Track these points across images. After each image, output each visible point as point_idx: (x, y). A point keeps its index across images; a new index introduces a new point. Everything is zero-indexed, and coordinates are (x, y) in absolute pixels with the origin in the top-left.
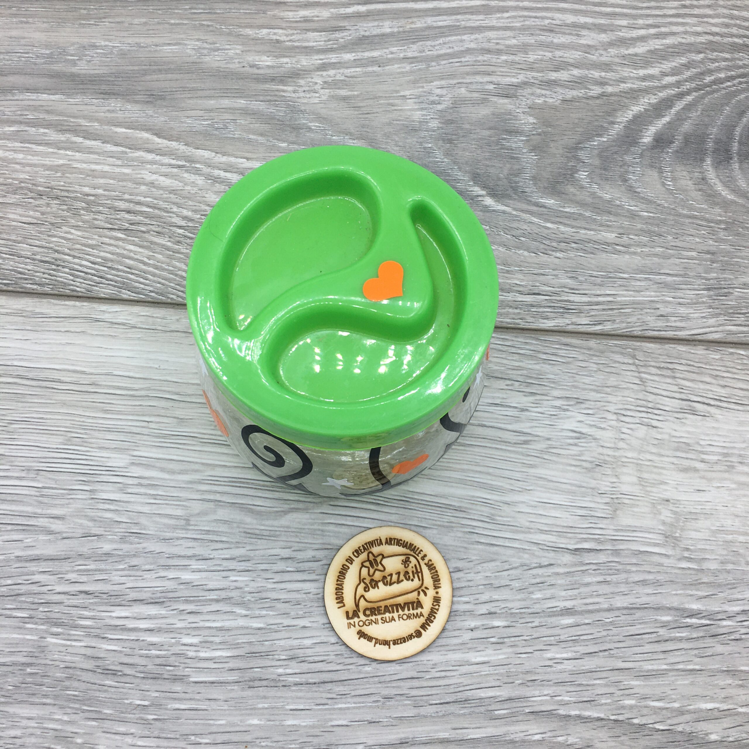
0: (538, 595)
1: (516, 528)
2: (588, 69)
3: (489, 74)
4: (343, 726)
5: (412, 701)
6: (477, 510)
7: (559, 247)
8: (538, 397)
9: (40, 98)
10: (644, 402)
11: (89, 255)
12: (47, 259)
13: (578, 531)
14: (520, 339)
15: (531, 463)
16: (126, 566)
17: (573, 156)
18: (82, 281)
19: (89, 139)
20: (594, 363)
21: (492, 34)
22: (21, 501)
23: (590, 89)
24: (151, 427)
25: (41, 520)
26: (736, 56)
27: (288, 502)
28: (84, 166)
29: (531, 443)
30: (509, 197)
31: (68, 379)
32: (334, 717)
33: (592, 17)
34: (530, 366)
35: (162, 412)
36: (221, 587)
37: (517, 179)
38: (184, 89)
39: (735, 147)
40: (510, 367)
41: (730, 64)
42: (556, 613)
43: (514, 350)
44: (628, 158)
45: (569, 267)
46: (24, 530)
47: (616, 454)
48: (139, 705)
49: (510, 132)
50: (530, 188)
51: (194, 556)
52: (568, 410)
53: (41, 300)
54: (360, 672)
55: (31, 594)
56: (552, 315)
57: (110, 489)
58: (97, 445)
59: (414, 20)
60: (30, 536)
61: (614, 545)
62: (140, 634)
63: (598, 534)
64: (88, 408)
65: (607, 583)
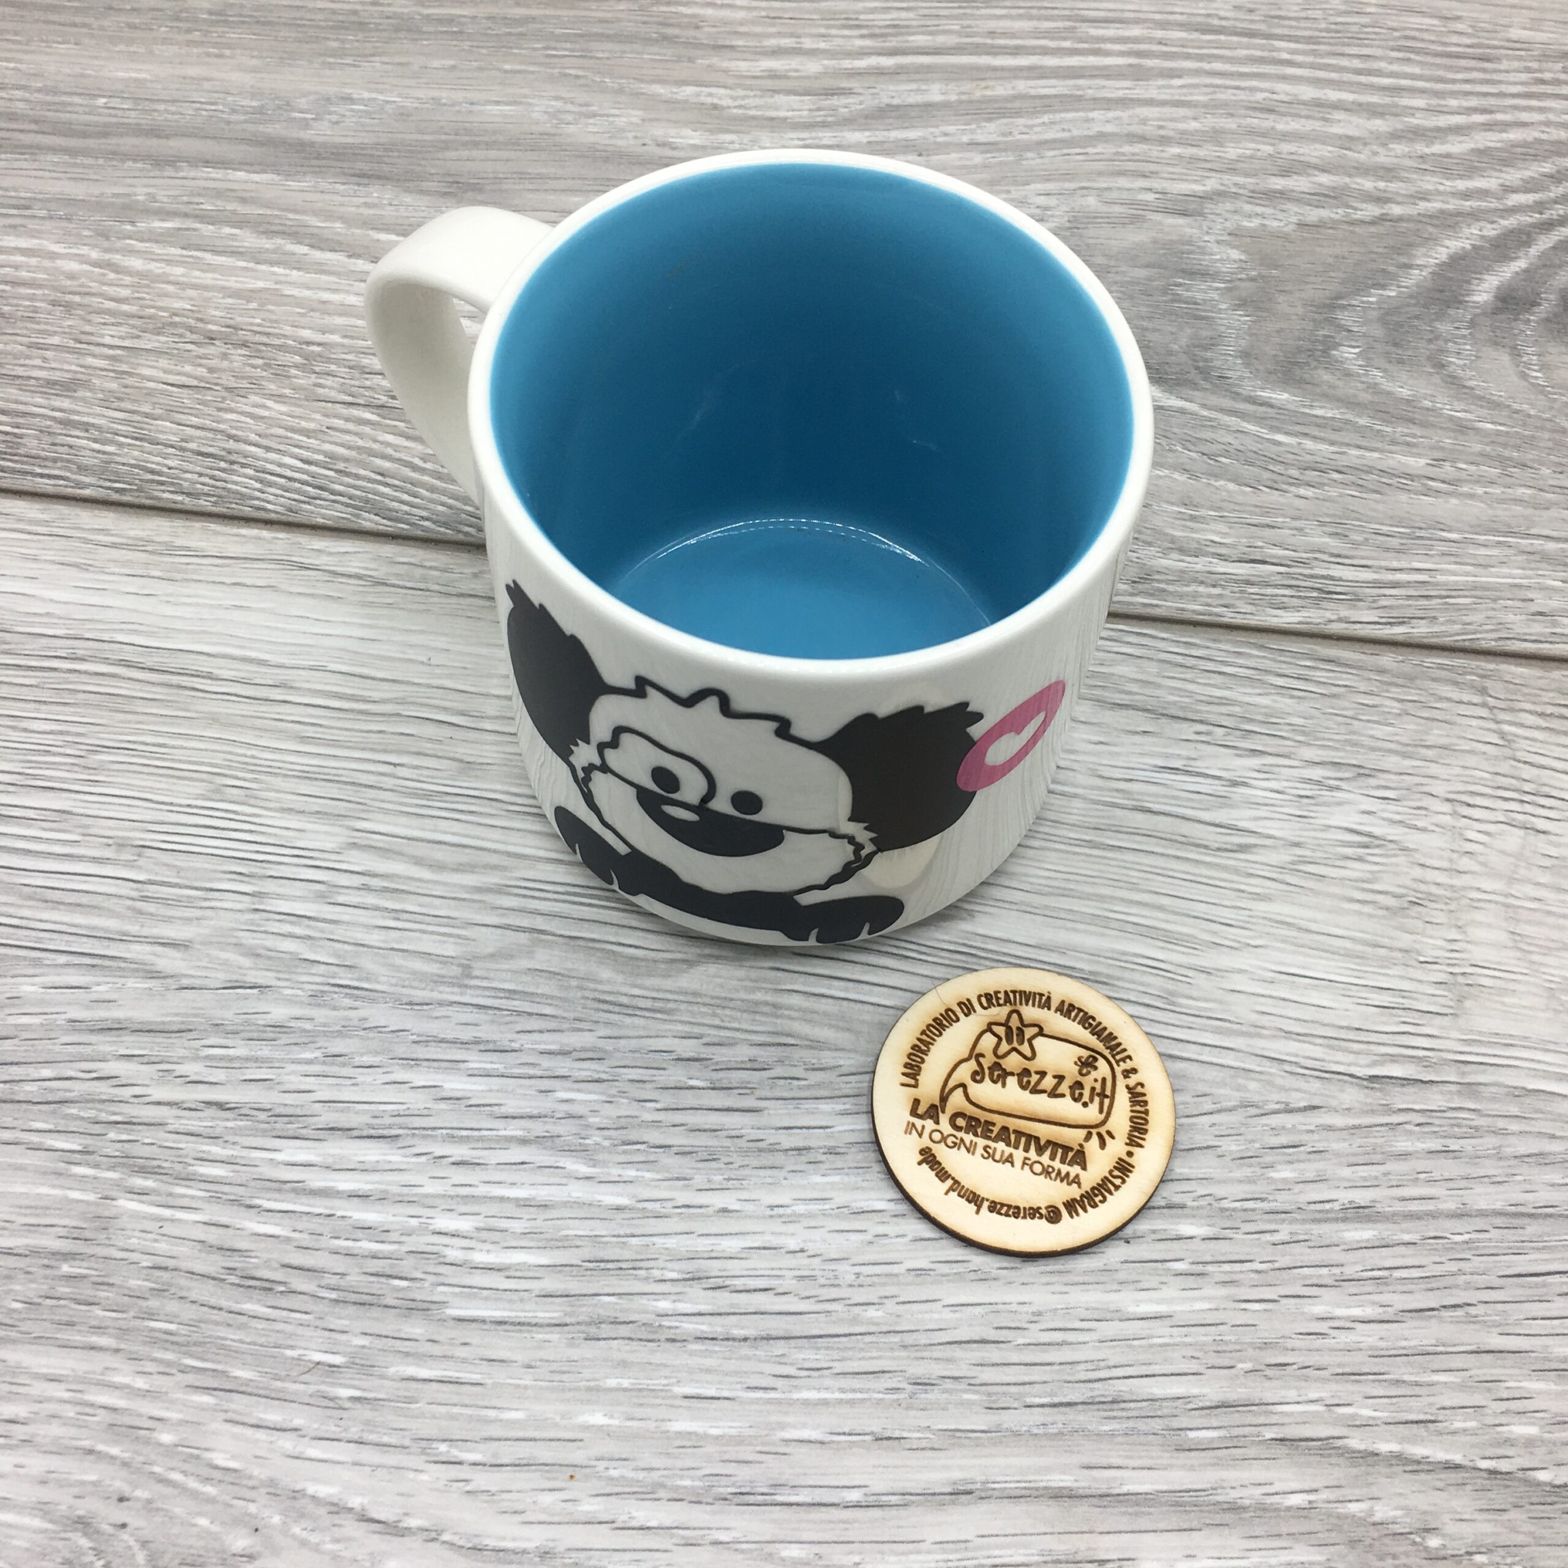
0: (1285, 1173)
1: (1227, 1025)
2: (1350, 176)
3: (1145, 176)
4: (810, 1442)
5: (983, 1393)
6: (1134, 982)
7: (1306, 478)
8: (1270, 760)
9: (230, 177)
10: (1513, 781)
11: (300, 447)
12: (211, 450)
13: (1374, 1039)
14: (1222, 647)
15: (1258, 890)
16: (318, 1054)
17: (1326, 319)
18: (280, 492)
19: (322, 249)
20: (1395, 699)
21: (1149, 112)
22: (95, 907)
23: (1355, 209)
24: (401, 774)
25: (138, 946)
28: (307, 293)
29: (1254, 850)
30: (1195, 386)
31: (226, 674)
32: (790, 1419)
34: (1248, 699)
35: (428, 747)
36: (535, 1112)
37: (1209, 354)
38: (522, 176)
40: (1203, 698)
42: (1330, 1216)
43: (1211, 666)
44: (1444, 327)
45: (1328, 515)
46: (93, 966)
47: (1456, 882)
48: (318, 1363)
49: (1191, 274)
50: (1236, 371)
51: (477, 1042)
52: (1338, 788)
53: (188, 523)
54: (855, 1320)
55: (93, 1101)
56: (1296, 602)
57: (298, 894)
58: (278, 805)
59: (991, 83)
60: (107, 979)
61: (1464, 1074)
62: (336, 1202)
63: (1424, 1049)
64: (266, 730)
65: (1451, 1155)
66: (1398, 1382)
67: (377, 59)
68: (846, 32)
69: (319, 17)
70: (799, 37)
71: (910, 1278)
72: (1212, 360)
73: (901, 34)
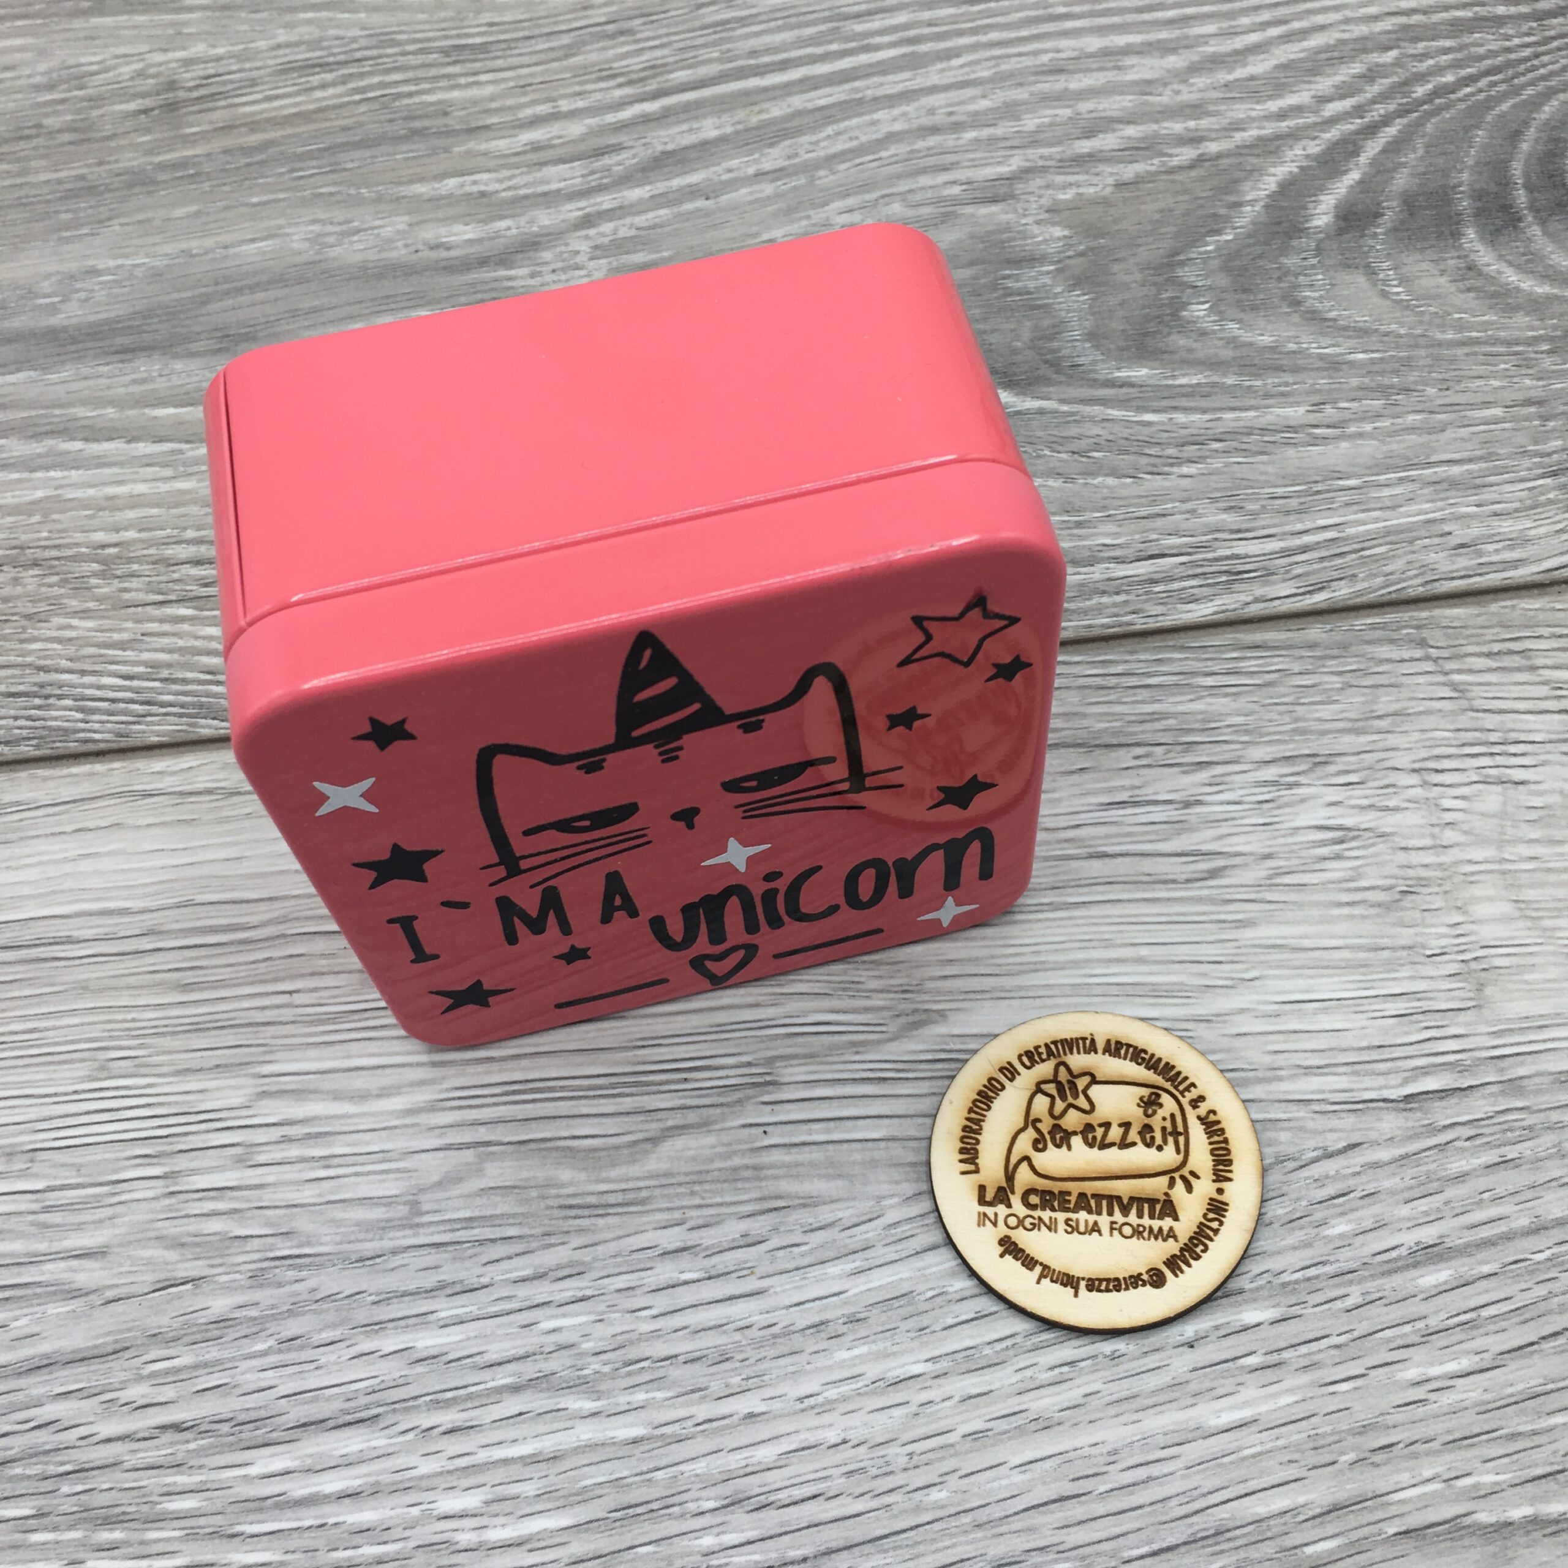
0: (1340, 1227)
2: (1157, 122)
3: (946, 169)
5: (1075, 1559)
7: (1185, 455)
8: (1219, 770)
10: (1477, 734)
11: (117, 663)
12: (21, 688)
13: (1398, 1052)
14: (1141, 657)
16: (271, 1342)
17: (1167, 280)
18: (105, 718)
19: (97, 440)
20: (1332, 673)
21: (935, 100)
23: (1171, 155)
24: (301, 1002)
25: (50, 1266)
26: (1467, 39)
27: (660, 1115)
28: (91, 492)
29: (1227, 872)
30: (1047, 381)
31: (90, 933)
33: (1139, 33)
34: (1181, 708)
35: (322, 965)
36: (521, 1352)
37: (1055, 344)
38: (294, 314)
39: (1521, 197)
40: (1133, 718)
41: (1459, 56)
42: (1400, 1264)
43: (1134, 681)
44: (1290, 261)
45: (1219, 490)
46: (7, 1299)
47: (1443, 859)
49: (1017, 262)
50: (1088, 356)
51: (441, 1286)
52: (1297, 785)
53: (13, 775)
54: (918, 1509)
55: (36, 1455)
56: (1206, 591)
57: (214, 1164)
58: (173, 1068)
59: (765, 106)
60: (25, 1311)
61: (1502, 1070)
62: (327, 1509)
63: (1454, 1052)
64: (141, 987)
65: (1511, 1164)
66: (1514, 1436)
67: (115, 222)
68: (602, 85)
69: (45, 189)
70: (554, 100)
71: (968, 1444)
72: (1059, 350)
73: (661, 74)
